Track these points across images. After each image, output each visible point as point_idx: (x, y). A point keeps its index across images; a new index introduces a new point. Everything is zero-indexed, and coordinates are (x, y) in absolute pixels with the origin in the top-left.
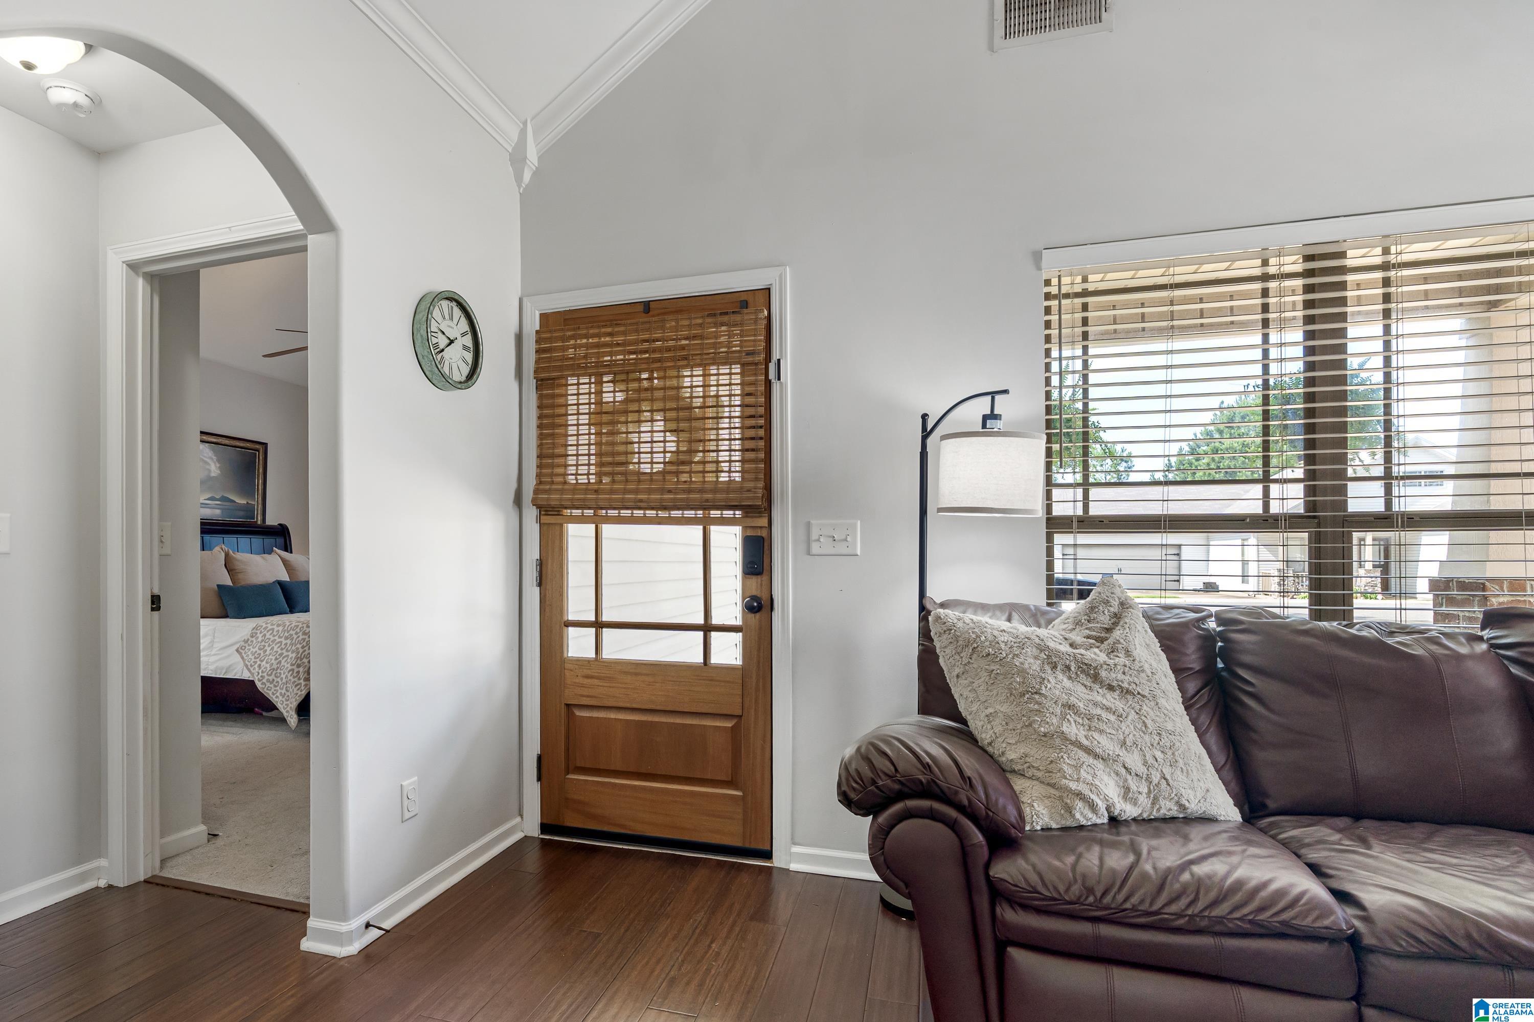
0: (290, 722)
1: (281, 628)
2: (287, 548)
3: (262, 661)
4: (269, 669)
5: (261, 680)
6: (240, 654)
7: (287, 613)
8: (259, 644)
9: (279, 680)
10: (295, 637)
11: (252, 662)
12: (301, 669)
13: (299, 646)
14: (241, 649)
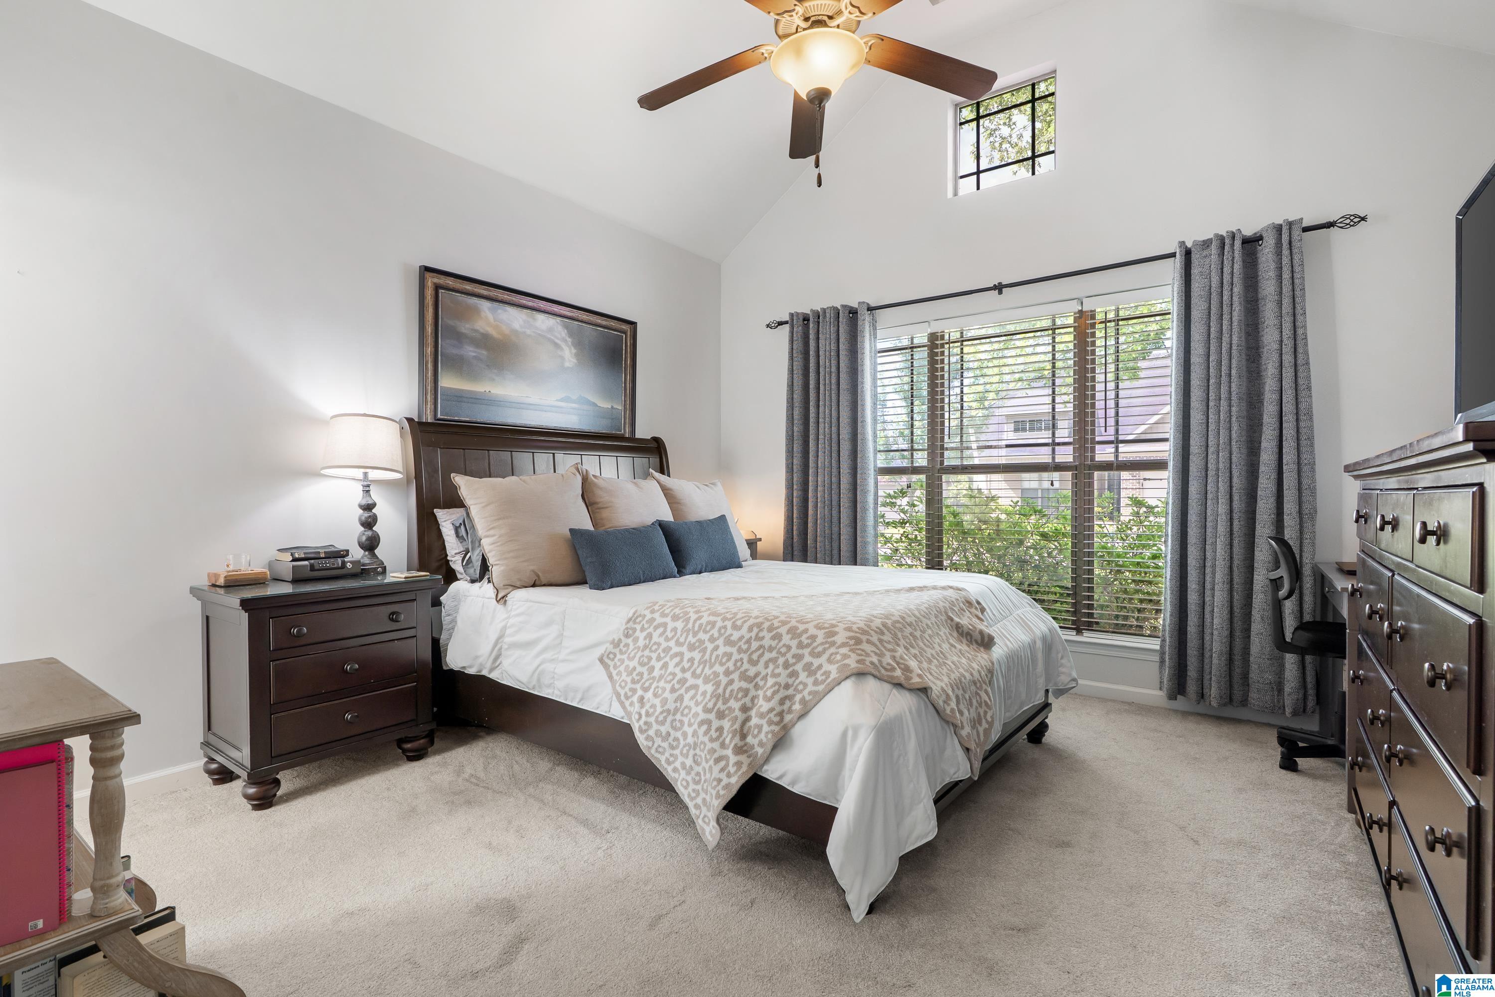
0: (703, 830)
1: (679, 625)
2: (663, 469)
3: (646, 690)
4: (659, 710)
5: (646, 731)
6: (606, 667)
7: (675, 577)
8: (640, 654)
9: (679, 734)
10: (710, 647)
11: (627, 689)
12: (726, 724)
13: (719, 669)
14: (608, 656)
